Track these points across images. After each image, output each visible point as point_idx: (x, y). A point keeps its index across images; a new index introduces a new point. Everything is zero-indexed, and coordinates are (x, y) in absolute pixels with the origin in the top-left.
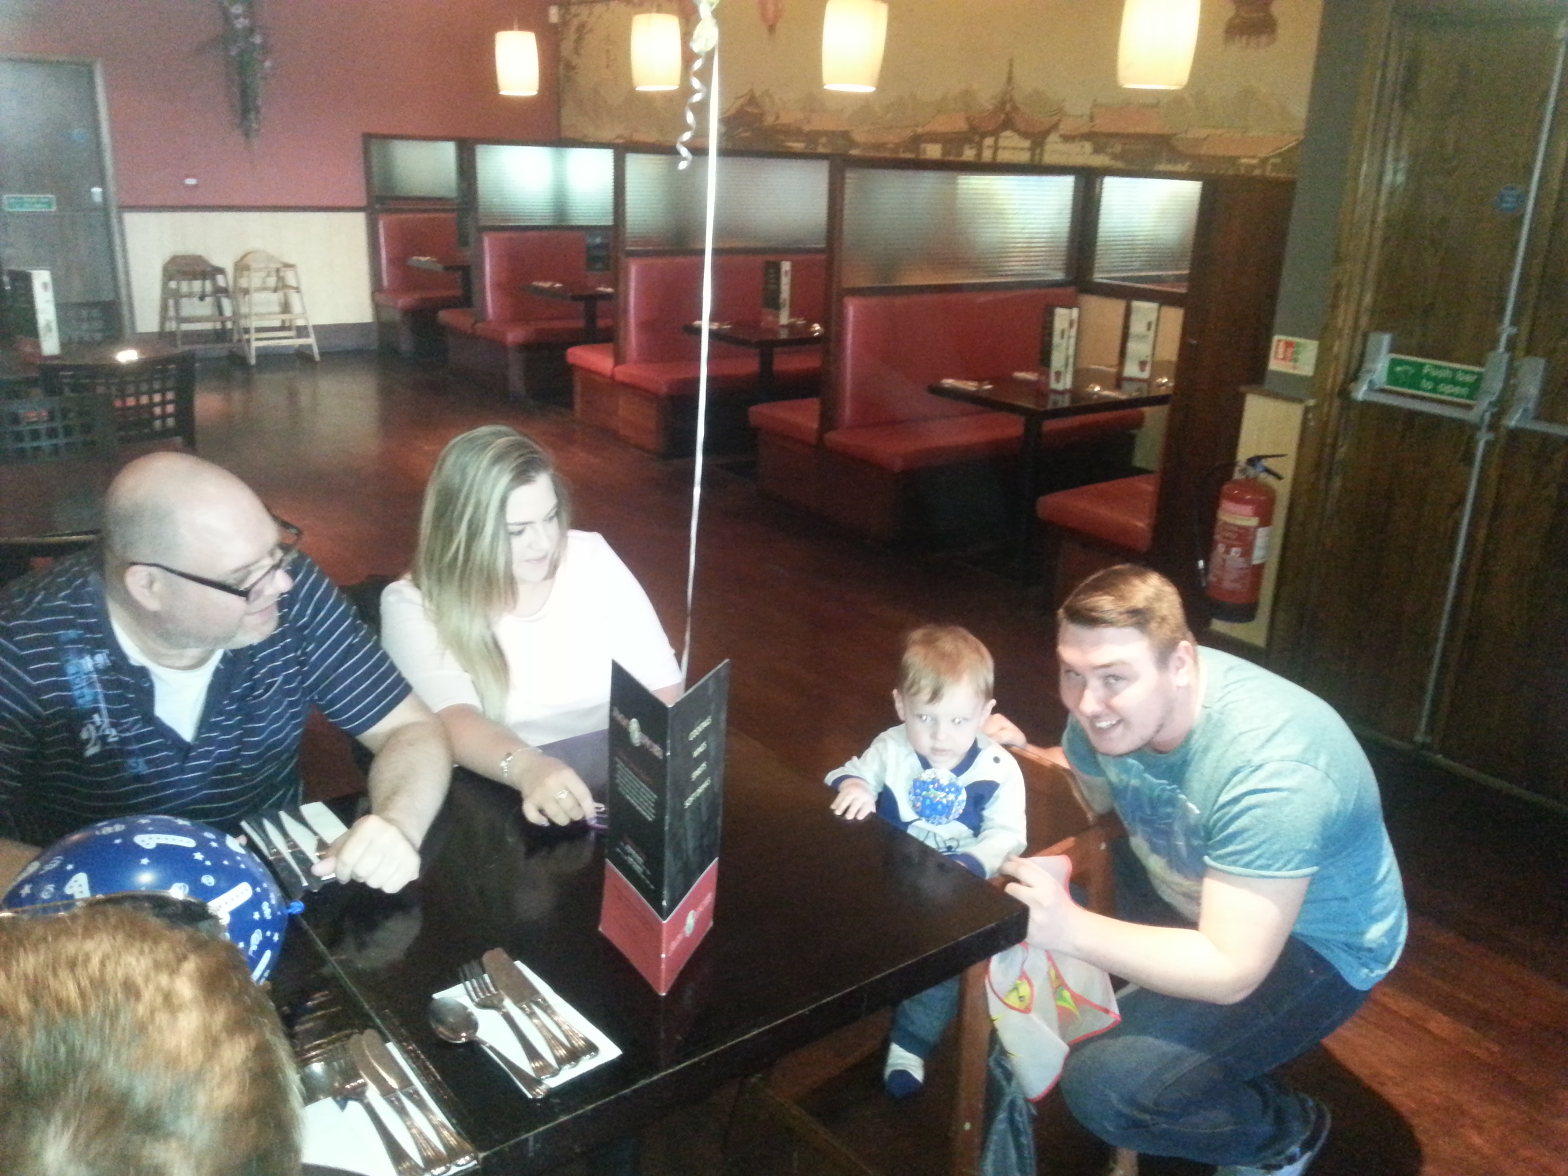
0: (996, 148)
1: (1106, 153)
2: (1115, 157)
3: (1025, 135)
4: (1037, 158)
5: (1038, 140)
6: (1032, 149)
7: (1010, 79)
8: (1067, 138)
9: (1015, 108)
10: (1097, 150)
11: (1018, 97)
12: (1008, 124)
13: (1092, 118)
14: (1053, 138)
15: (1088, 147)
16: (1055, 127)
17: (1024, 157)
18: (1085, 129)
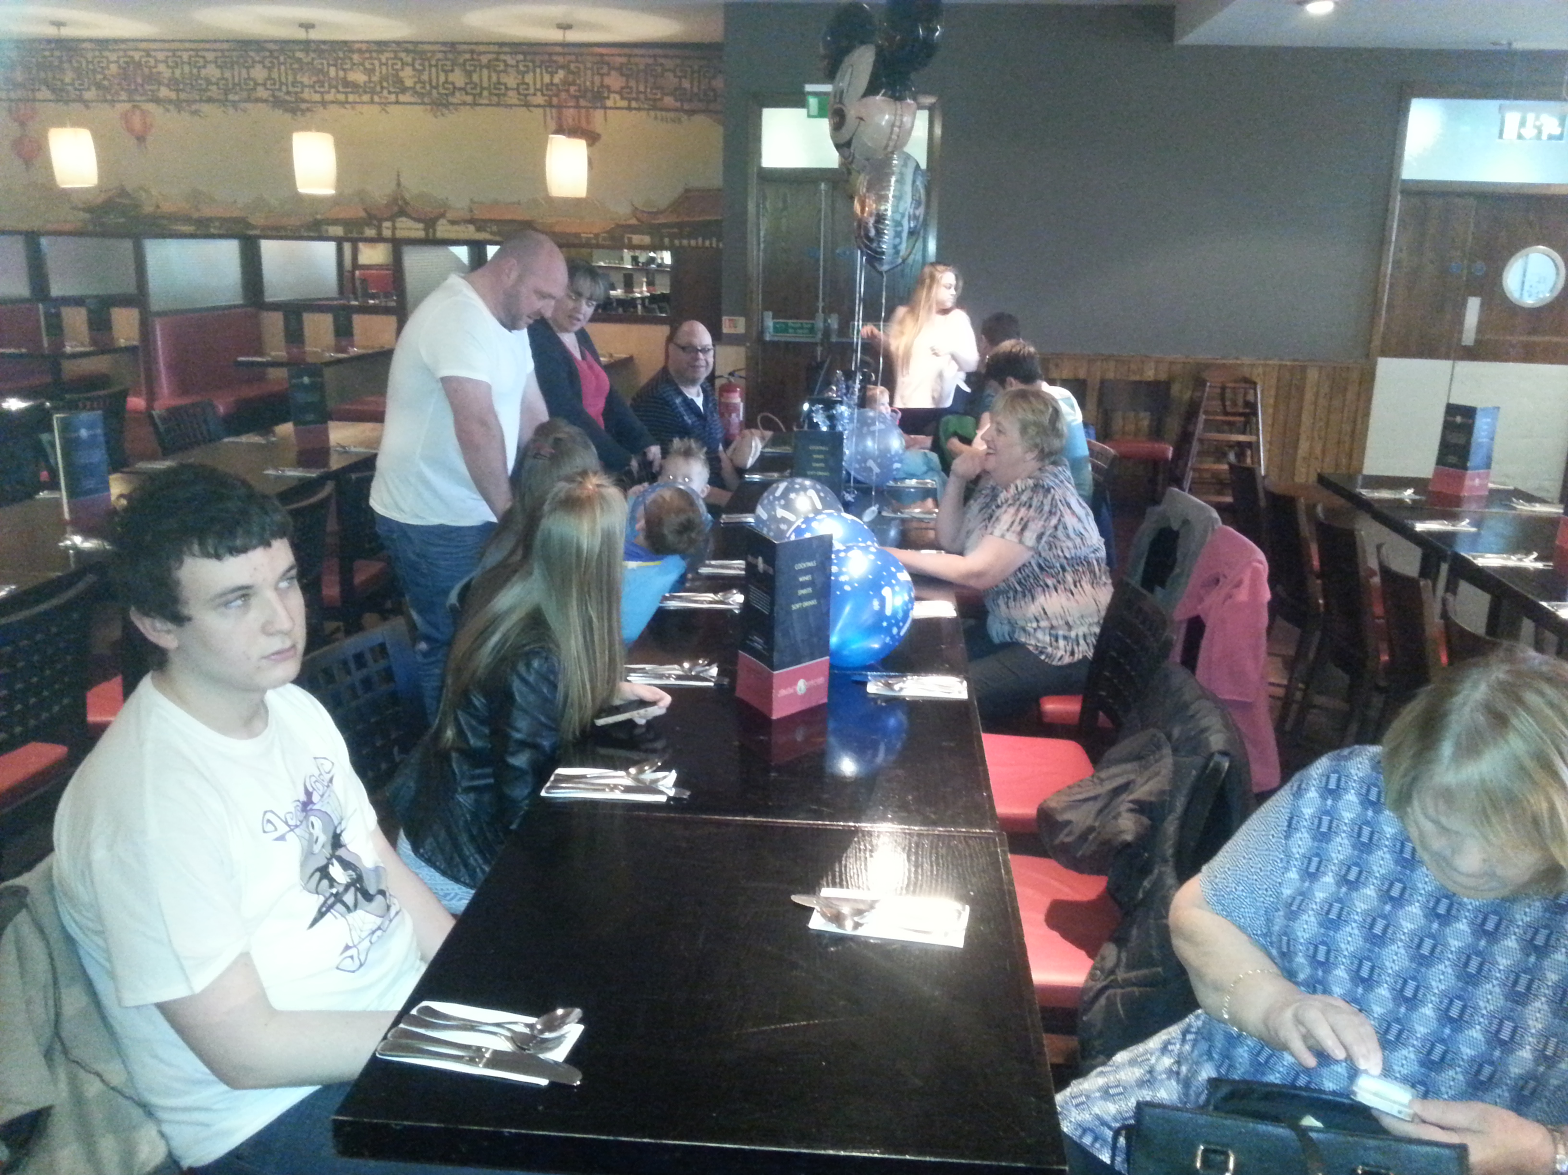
0: (394, 228)
1: (485, 231)
2: (492, 233)
3: (418, 220)
4: (431, 235)
5: (430, 223)
6: (426, 229)
7: (399, 184)
8: (453, 222)
9: (407, 203)
10: (479, 229)
11: (407, 196)
12: (402, 213)
13: (471, 211)
14: (442, 221)
15: (471, 228)
16: (442, 215)
17: (421, 234)
18: (469, 217)
